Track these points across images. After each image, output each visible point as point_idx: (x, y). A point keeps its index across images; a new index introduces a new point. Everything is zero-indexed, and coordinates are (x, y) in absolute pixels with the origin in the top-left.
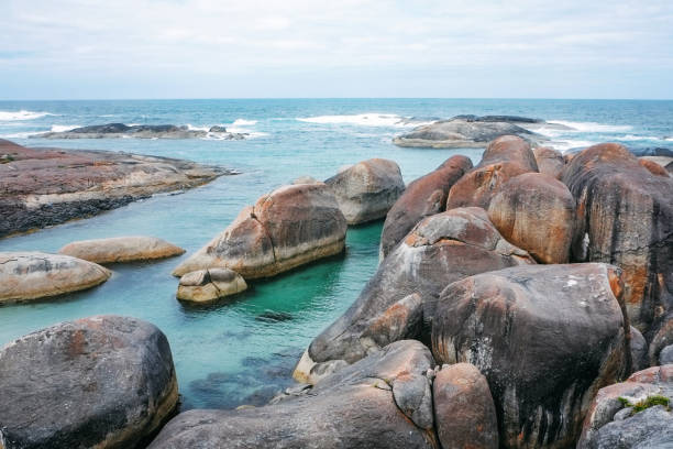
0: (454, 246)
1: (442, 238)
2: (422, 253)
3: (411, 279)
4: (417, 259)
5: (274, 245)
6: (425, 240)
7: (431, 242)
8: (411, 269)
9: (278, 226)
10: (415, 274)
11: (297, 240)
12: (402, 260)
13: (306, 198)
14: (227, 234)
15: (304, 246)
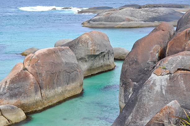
0: (187, 74)
1: (179, 69)
2: (167, 79)
3: (162, 95)
4: (164, 83)
5: (41, 88)
6: (168, 71)
7: (172, 72)
8: (162, 89)
9: (43, 75)
10: (164, 93)
11: (55, 85)
12: (154, 84)
13: (58, 56)
14: (6, 82)
15: (59, 90)
